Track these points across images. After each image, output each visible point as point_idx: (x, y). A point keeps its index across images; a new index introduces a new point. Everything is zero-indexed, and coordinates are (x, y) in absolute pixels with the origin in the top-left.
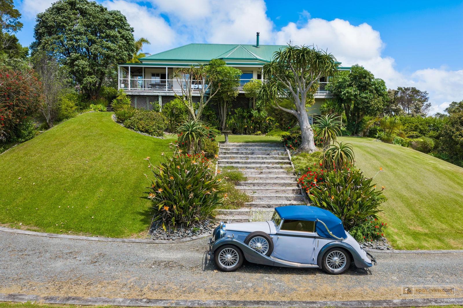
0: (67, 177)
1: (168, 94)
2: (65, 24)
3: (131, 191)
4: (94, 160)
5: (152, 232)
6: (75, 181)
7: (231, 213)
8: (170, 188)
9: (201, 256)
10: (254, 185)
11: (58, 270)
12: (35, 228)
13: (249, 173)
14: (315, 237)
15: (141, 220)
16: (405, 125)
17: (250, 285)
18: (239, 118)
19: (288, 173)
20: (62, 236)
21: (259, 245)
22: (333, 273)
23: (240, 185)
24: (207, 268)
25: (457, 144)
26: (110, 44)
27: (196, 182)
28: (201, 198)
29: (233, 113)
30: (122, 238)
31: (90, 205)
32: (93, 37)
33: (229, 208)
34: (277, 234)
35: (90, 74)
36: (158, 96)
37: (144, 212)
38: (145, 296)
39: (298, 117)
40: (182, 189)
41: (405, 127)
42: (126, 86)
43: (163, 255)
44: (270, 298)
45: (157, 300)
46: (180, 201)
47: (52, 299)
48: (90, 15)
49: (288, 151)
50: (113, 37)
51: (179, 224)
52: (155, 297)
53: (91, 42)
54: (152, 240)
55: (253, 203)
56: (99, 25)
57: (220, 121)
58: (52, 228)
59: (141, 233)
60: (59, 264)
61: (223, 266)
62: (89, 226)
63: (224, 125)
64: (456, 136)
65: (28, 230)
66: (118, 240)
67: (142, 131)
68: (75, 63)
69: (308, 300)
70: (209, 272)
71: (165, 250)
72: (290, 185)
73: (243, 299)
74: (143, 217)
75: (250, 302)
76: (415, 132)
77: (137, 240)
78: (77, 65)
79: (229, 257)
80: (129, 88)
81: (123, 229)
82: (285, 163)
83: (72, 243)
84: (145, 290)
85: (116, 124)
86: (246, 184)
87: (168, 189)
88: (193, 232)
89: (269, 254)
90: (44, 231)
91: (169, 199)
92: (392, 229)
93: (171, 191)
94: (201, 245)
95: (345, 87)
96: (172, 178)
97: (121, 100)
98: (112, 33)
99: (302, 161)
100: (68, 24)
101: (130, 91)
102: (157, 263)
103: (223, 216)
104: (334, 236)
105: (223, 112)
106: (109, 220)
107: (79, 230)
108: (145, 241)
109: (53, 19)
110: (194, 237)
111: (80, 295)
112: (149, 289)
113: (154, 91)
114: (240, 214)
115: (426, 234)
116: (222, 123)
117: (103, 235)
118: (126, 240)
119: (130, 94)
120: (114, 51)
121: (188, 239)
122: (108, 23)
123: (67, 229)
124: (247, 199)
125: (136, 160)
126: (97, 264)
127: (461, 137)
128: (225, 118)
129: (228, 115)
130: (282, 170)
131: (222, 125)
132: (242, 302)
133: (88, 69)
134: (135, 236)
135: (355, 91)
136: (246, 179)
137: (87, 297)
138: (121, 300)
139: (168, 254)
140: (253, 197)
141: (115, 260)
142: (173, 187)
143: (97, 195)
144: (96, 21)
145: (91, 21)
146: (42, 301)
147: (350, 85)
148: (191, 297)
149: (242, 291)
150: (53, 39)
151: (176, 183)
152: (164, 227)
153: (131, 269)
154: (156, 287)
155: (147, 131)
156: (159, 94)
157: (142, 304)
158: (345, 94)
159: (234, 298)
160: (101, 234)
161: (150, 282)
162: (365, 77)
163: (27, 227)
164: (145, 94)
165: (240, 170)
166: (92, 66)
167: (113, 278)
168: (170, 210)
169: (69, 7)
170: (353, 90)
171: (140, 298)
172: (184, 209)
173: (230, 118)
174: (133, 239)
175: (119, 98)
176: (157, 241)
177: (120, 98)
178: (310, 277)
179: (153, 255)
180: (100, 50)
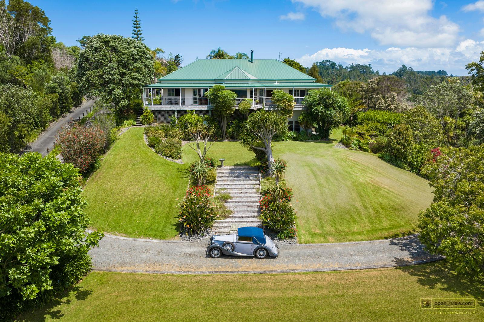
0: (131, 201)
1: (181, 109)
2: (102, 61)
3: (168, 210)
4: (143, 187)
5: (181, 236)
6: (136, 204)
7: (221, 222)
8: (189, 215)
9: (204, 250)
10: (236, 202)
11: (145, 259)
12: (125, 235)
13: (234, 193)
14: (252, 244)
15: (175, 229)
16: (369, 125)
17: (224, 264)
18: (236, 127)
19: (257, 193)
20: (139, 239)
21: (229, 248)
22: (260, 258)
23: (227, 202)
24: (207, 257)
25: (395, 149)
26: (137, 75)
27: (202, 212)
28: (205, 219)
29: (232, 123)
30: (167, 240)
31: (148, 220)
32: (124, 71)
33: (220, 219)
34: (236, 243)
35: (123, 99)
36: (173, 112)
37: (176, 224)
38: (182, 270)
39: (266, 152)
40: (195, 216)
41: (368, 127)
42: (150, 103)
43: (188, 250)
44: (230, 270)
45: (187, 271)
46: (195, 222)
47: (148, 271)
48: (121, 52)
49: (260, 174)
50: (139, 68)
51: (194, 232)
52: (186, 270)
53: (123, 75)
54: (181, 241)
55: (234, 215)
56: (128, 60)
57: (222, 130)
58: (132, 235)
59: (176, 237)
60: (144, 256)
61: (213, 256)
62: (150, 233)
63: (225, 133)
64: (394, 144)
65: (121, 236)
66: (166, 241)
67: (167, 157)
68: (112, 93)
69: (245, 270)
70: (208, 258)
71: (188, 247)
72: (257, 202)
73: (219, 270)
74: (176, 227)
75: (222, 272)
76: (375, 132)
77: (175, 241)
78: (114, 94)
79: (216, 252)
80: (152, 105)
81: (167, 235)
82: (257, 184)
83: (145, 244)
84: (182, 267)
85: (149, 148)
86: (231, 202)
87: (188, 216)
88: (201, 236)
89: (233, 251)
90: (130, 237)
91: (189, 220)
92: (303, 231)
93: (189, 216)
94: (205, 243)
95: (315, 106)
96: (190, 210)
97: (147, 116)
98: (138, 65)
99: (266, 184)
100: (104, 61)
101: (153, 107)
102: (185, 254)
103: (217, 224)
104: (259, 242)
105: (224, 124)
106: (159, 229)
107: (146, 236)
108: (178, 241)
109: (93, 57)
110: (202, 239)
111: (158, 270)
112: (184, 267)
113: (171, 107)
114: (226, 222)
115: (319, 234)
116: (223, 131)
117: (158, 238)
118: (170, 241)
119: (153, 109)
120: (140, 80)
121: (199, 240)
122: (134, 57)
123: (140, 235)
124: (230, 212)
125: (168, 187)
126: (160, 255)
127: (397, 144)
128: (225, 128)
129: (227, 124)
130: (254, 190)
131: (223, 134)
132: (219, 272)
133: (122, 96)
134: (173, 238)
135: (322, 109)
136: (231, 198)
137: (161, 271)
138: (174, 271)
139: (189, 249)
140: (234, 211)
141: (167, 253)
142: (191, 215)
143: (150, 213)
144: (125, 58)
145: (121, 57)
146: (145, 272)
147: (319, 104)
148: (200, 270)
149: (220, 267)
150: (95, 73)
151: (192, 213)
152: (187, 234)
153: (175, 258)
154: (186, 266)
155: (170, 156)
156: (175, 109)
157: (182, 273)
158: (314, 111)
159: (217, 270)
160: (157, 238)
161: (184, 264)
162: (329, 99)
163: (120, 235)
164: (164, 109)
165: (229, 191)
166: (124, 93)
167: (168, 262)
168: (189, 226)
169: (104, 45)
170: (320, 108)
171: (181, 270)
172: (197, 225)
173: (230, 128)
174: (173, 241)
175: (144, 114)
176: (184, 242)
177: (146, 114)
178: (250, 260)
179: (183, 250)
180: (130, 80)
